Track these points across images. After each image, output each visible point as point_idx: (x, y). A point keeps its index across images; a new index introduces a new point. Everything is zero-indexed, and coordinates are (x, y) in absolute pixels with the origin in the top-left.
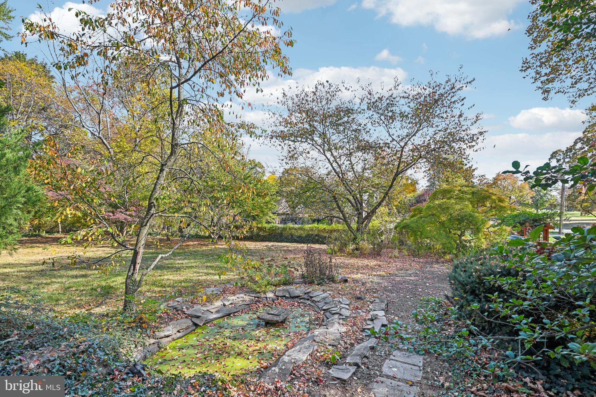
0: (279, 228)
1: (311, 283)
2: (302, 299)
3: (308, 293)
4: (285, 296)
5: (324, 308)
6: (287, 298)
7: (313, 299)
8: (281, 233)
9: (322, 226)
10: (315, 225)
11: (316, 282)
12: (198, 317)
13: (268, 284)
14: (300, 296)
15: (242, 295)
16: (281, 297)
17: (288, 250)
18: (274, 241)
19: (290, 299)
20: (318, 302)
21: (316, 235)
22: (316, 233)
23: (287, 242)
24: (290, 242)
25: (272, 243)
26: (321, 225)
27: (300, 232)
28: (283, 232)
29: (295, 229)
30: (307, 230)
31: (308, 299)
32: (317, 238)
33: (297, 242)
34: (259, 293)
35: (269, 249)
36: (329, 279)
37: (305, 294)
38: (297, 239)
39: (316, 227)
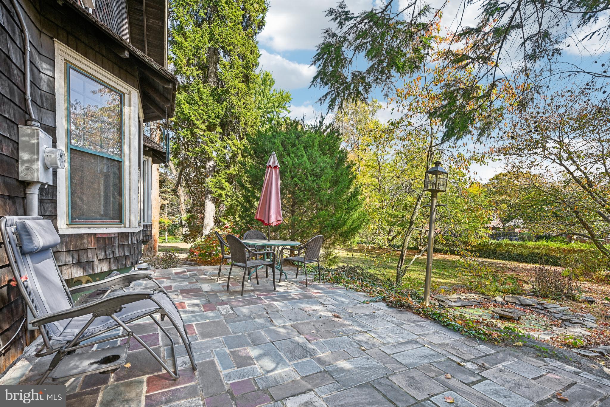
0: (492, 244)
1: (545, 296)
2: (533, 308)
3: (542, 304)
4: (515, 303)
5: (563, 318)
6: (517, 304)
7: (548, 310)
8: (495, 250)
9: (553, 245)
10: (544, 242)
11: (551, 297)
12: (443, 301)
13: (497, 290)
14: (532, 305)
15: (473, 295)
16: (511, 303)
17: (506, 267)
18: (485, 258)
19: (520, 307)
20: (555, 313)
21: (545, 255)
22: (544, 252)
23: (503, 260)
24: (506, 260)
25: (484, 260)
26: (553, 243)
27: (520, 250)
28: (497, 249)
29: (514, 246)
30: (530, 248)
31: (542, 310)
32: (545, 258)
33: (517, 261)
34: (488, 296)
35: (482, 264)
36: (568, 297)
37: (538, 304)
38: (517, 257)
39: (544, 245)
